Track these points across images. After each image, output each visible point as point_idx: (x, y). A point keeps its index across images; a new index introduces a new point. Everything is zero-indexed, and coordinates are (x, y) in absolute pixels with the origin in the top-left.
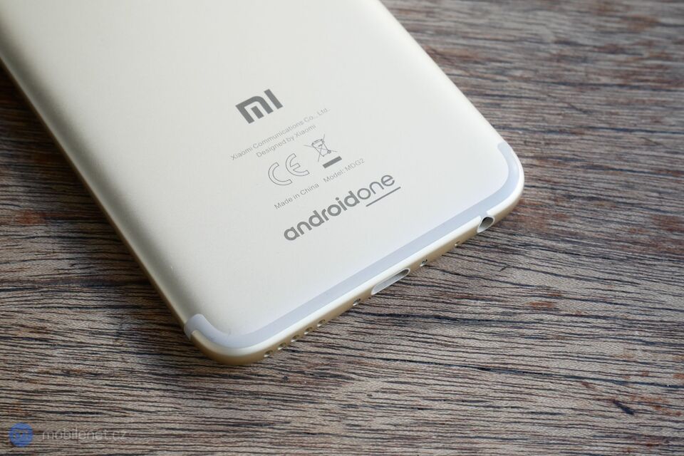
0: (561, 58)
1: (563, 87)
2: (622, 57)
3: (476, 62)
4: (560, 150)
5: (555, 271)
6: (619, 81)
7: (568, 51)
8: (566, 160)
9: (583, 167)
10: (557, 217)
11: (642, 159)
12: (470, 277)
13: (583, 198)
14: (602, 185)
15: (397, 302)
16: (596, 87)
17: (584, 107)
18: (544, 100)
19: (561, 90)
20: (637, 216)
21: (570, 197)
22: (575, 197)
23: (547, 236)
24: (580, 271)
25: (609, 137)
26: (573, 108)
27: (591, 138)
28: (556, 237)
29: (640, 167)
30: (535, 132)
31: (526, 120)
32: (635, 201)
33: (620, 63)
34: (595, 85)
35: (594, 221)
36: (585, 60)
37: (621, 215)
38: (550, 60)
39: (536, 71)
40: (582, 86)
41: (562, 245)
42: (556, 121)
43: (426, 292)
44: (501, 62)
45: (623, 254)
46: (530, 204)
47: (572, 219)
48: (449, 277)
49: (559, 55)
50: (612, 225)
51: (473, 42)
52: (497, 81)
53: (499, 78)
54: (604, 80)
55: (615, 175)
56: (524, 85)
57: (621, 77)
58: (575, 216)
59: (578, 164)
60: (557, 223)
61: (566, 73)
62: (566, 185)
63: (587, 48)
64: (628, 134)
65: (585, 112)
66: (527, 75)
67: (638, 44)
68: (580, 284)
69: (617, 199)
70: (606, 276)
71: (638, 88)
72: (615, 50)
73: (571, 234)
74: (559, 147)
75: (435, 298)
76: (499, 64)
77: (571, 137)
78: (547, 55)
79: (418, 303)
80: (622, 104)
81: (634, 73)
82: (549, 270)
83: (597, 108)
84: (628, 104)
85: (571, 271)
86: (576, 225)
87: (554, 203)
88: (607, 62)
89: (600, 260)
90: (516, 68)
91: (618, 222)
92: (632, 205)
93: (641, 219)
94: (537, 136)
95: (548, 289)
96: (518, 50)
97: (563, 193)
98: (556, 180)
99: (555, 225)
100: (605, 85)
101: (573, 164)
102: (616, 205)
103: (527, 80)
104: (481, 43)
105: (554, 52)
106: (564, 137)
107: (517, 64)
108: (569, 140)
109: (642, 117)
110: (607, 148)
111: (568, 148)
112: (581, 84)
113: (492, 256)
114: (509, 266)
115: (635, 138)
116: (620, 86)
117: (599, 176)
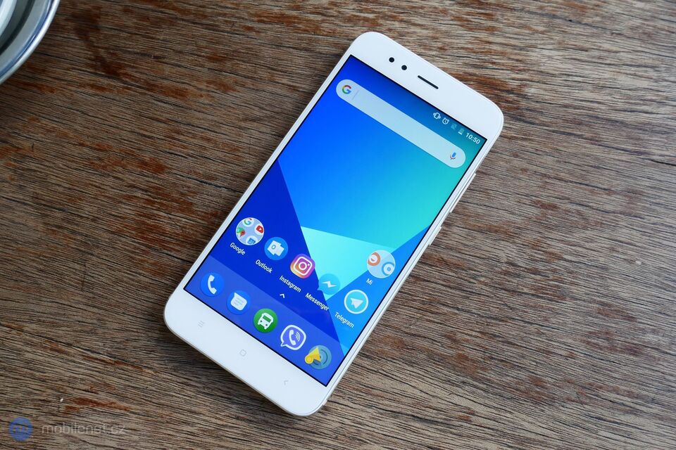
0: (507, 273)
1: (504, 291)
2: (538, 277)
3: (463, 270)
4: (493, 330)
5: (475, 400)
6: (533, 292)
7: (511, 269)
8: (495, 336)
9: (502, 342)
10: (483, 369)
11: (533, 342)
12: (433, 396)
13: (499, 360)
14: (509, 353)
15: (395, 405)
16: (521, 294)
17: (511, 305)
18: (492, 298)
19: (503, 294)
20: (523, 375)
21: (493, 358)
22: (494, 359)
23: (475, 379)
24: (487, 401)
25: (520, 326)
26: (506, 305)
27: (511, 325)
28: (480, 380)
29: (531, 346)
30: (483, 317)
31: (480, 309)
32: (524, 366)
33: (536, 281)
34: (520, 292)
35: (500, 374)
36: (519, 276)
37: (514, 373)
38: (501, 273)
39: (492, 279)
40: (514, 292)
41: (481, 385)
42: (495, 312)
43: (410, 401)
44: (475, 271)
45: (510, 395)
46: (471, 360)
47: (490, 371)
48: (423, 395)
49: (506, 271)
50: (508, 378)
51: (464, 256)
52: (470, 282)
53: (472, 280)
54: (526, 290)
55: (518, 349)
56: (484, 287)
57: (534, 290)
58: (492, 370)
59: (500, 339)
60: (482, 372)
61: (507, 283)
62: (492, 351)
63: (522, 269)
64: (529, 325)
65: (511, 309)
66: (487, 281)
67: (549, 270)
68: (485, 408)
69: (515, 363)
70: (499, 406)
71: (542, 297)
72: (536, 272)
73: (488, 380)
74: (493, 328)
75: (414, 405)
76: (474, 272)
77: (500, 323)
78: (500, 270)
79: (405, 407)
80: (531, 306)
81: (542, 288)
82: (472, 399)
83: (518, 307)
84: (534, 307)
85: (481, 401)
86: (491, 376)
87: (482, 360)
88: (530, 279)
89: (498, 397)
90: (482, 276)
91: (512, 377)
92: (521, 367)
93: (524, 377)
94: (483, 319)
95: (469, 409)
96: (485, 265)
97: (489, 355)
98: (487, 347)
99: (481, 374)
100: (526, 293)
101: (498, 339)
102: (513, 367)
103: (486, 284)
104: (467, 257)
105: (504, 269)
106: (498, 322)
107: (483, 274)
108: (499, 325)
109: (540, 316)
110: (517, 332)
111: (497, 329)
112: (513, 291)
113: (446, 386)
114: (453, 393)
115: (532, 328)
116: (533, 295)
117: (509, 348)
